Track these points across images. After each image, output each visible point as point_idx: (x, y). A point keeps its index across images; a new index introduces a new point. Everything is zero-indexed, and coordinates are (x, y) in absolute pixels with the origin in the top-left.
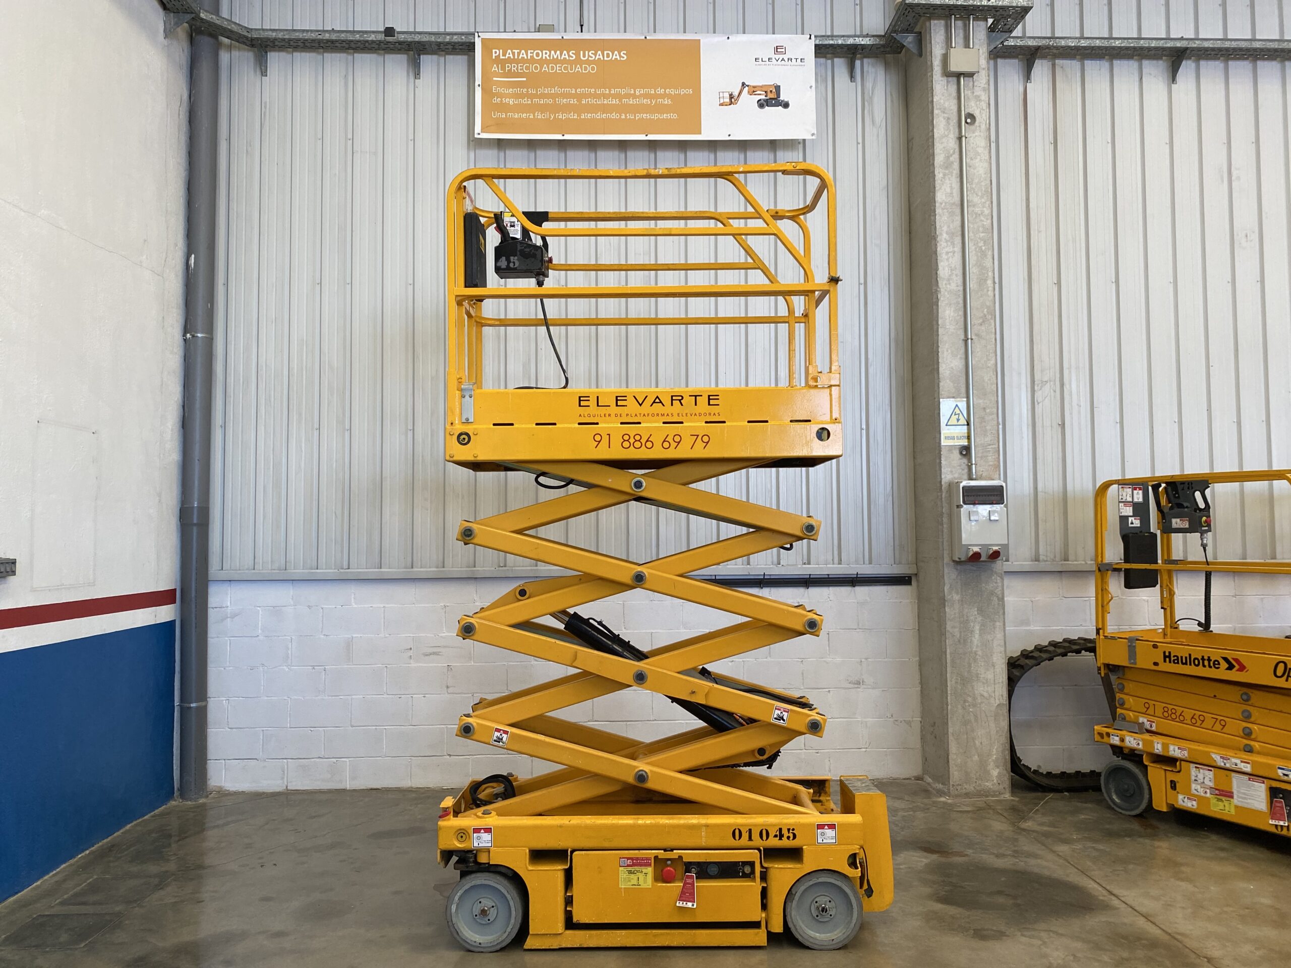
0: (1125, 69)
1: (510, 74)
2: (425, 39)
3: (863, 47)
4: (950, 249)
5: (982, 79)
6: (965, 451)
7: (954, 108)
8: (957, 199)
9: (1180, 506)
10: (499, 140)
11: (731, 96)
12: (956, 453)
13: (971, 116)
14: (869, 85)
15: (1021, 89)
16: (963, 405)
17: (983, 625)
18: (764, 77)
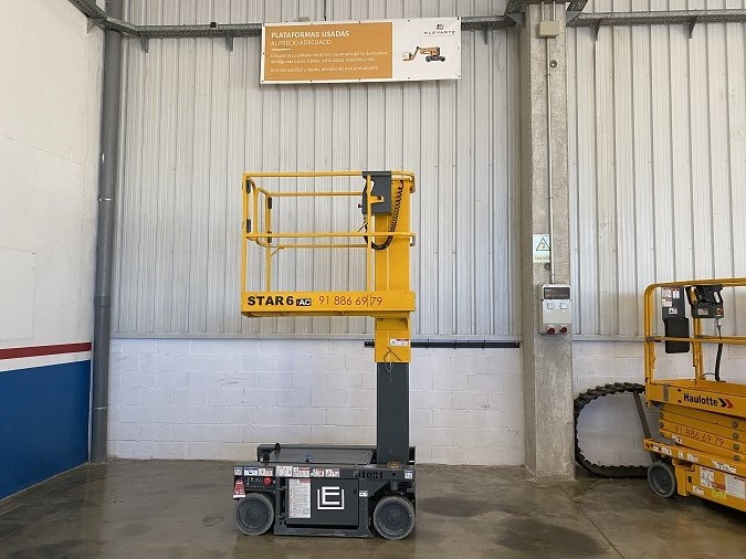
0: (658, 32)
1: (281, 47)
2: (234, 28)
3: (491, 23)
4: (540, 143)
5: (560, 40)
6: (548, 266)
7: (544, 58)
8: (545, 113)
9: (704, 301)
10: (277, 85)
11: (410, 55)
12: (542, 267)
13: (555, 62)
14: (496, 46)
15: (592, 45)
16: (547, 238)
17: (558, 374)
18: (430, 43)
